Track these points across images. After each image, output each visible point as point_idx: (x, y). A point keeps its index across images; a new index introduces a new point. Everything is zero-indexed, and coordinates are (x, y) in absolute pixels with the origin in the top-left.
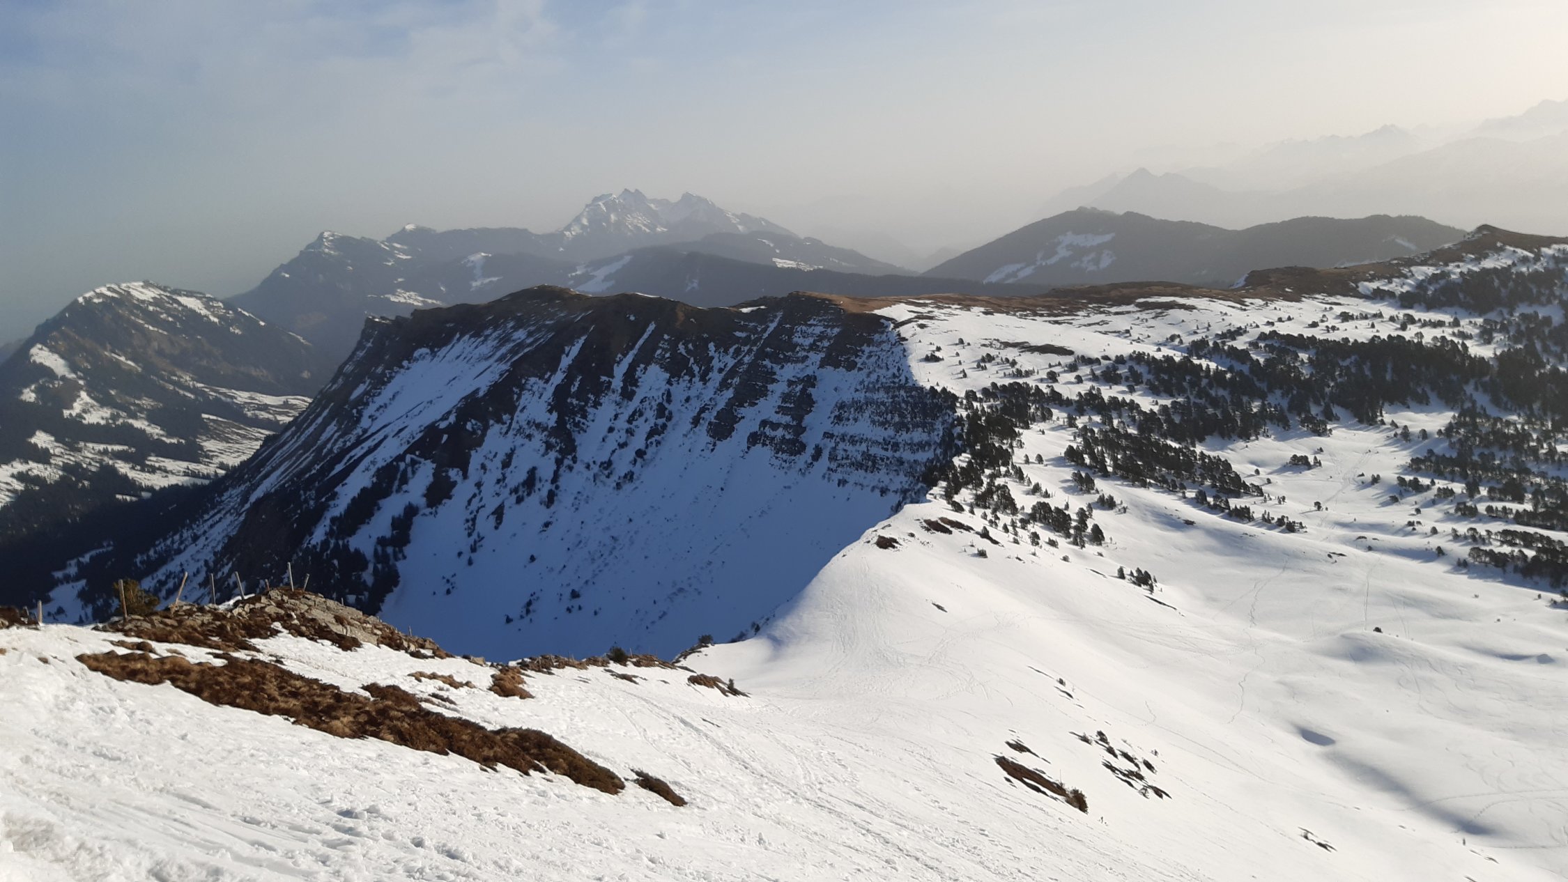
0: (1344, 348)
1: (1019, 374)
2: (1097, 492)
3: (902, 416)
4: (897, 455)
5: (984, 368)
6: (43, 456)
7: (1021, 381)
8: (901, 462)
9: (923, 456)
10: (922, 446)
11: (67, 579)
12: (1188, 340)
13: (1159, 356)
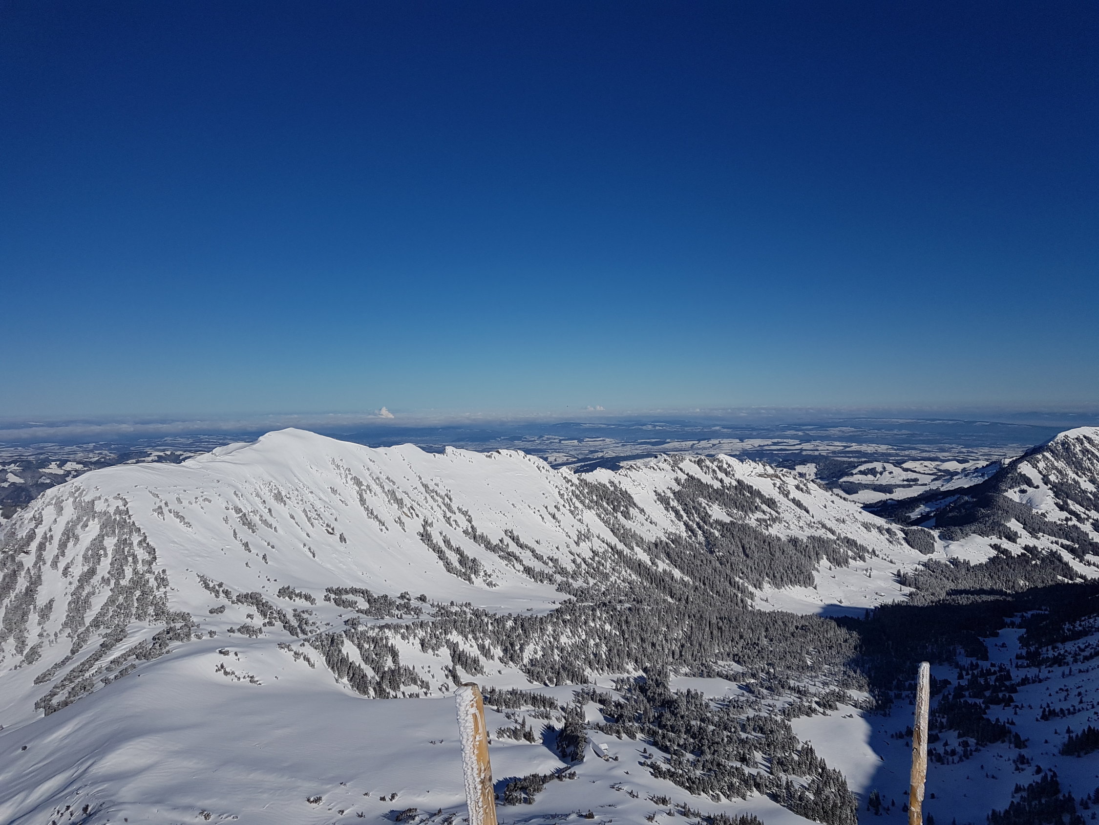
6: (1012, 537)
11: (1013, 624)
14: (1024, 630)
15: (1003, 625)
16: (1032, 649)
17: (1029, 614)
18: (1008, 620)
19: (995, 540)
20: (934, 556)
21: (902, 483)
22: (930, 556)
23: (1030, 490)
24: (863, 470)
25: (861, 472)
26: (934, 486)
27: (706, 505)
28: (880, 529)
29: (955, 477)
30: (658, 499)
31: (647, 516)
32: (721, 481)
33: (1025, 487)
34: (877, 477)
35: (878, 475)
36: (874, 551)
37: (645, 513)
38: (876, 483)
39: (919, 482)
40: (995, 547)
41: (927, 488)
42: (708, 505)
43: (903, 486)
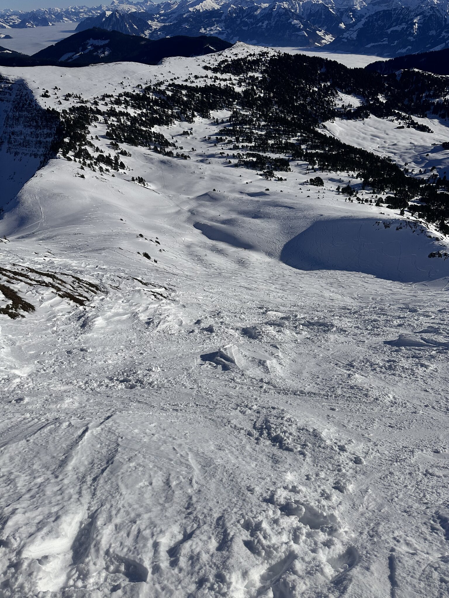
0: (196, 89)
1: (82, 102)
2: (120, 149)
3: (37, 122)
4: (38, 139)
5: (68, 100)
7: (84, 105)
8: (40, 142)
9: (50, 140)
10: (48, 135)
12: (144, 87)
13: (134, 93)
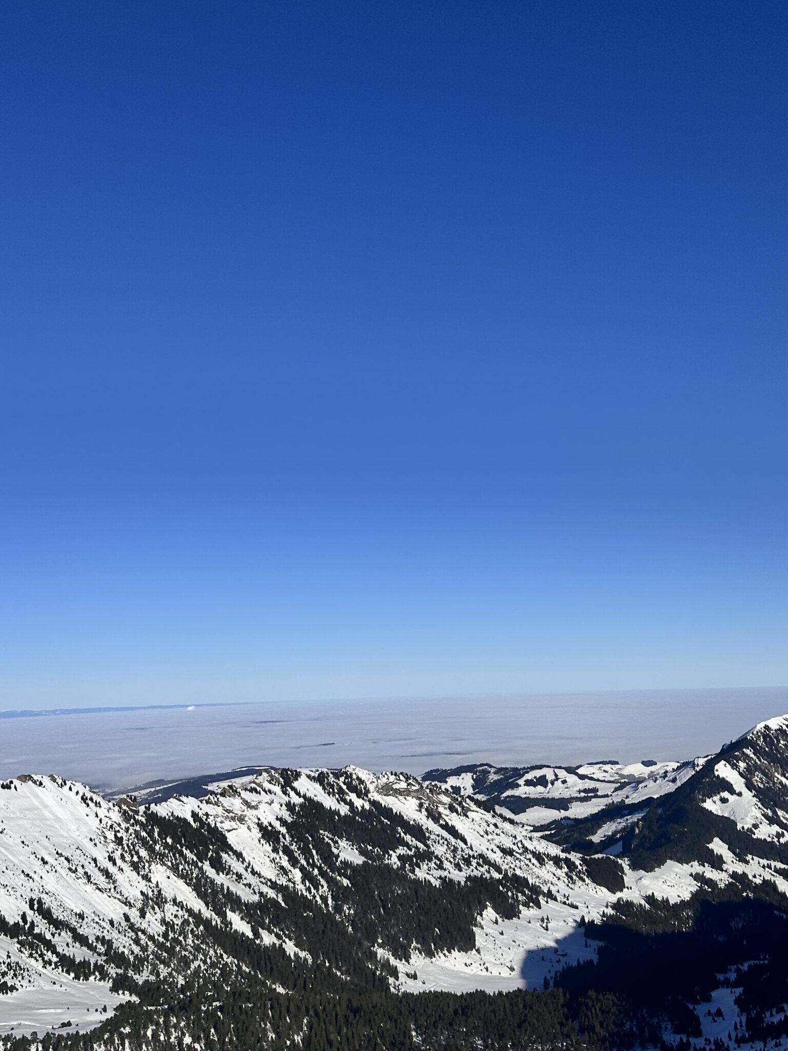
6: (717, 862)
11: (727, 984)
14: (740, 990)
15: (717, 985)
16: (754, 1014)
17: (745, 967)
18: (720, 977)
19: (696, 867)
20: (624, 895)
21: (578, 795)
22: (619, 895)
23: (732, 798)
24: (530, 778)
25: (528, 783)
26: (617, 798)
27: (330, 841)
28: (557, 861)
29: (640, 786)
30: (263, 837)
31: (246, 864)
32: (351, 804)
33: (725, 794)
34: (548, 788)
35: (550, 786)
36: (549, 891)
37: (244, 860)
38: (547, 796)
39: (599, 793)
40: (698, 877)
41: (608, 801)
42: (332, 839)
43: (582, 800)
